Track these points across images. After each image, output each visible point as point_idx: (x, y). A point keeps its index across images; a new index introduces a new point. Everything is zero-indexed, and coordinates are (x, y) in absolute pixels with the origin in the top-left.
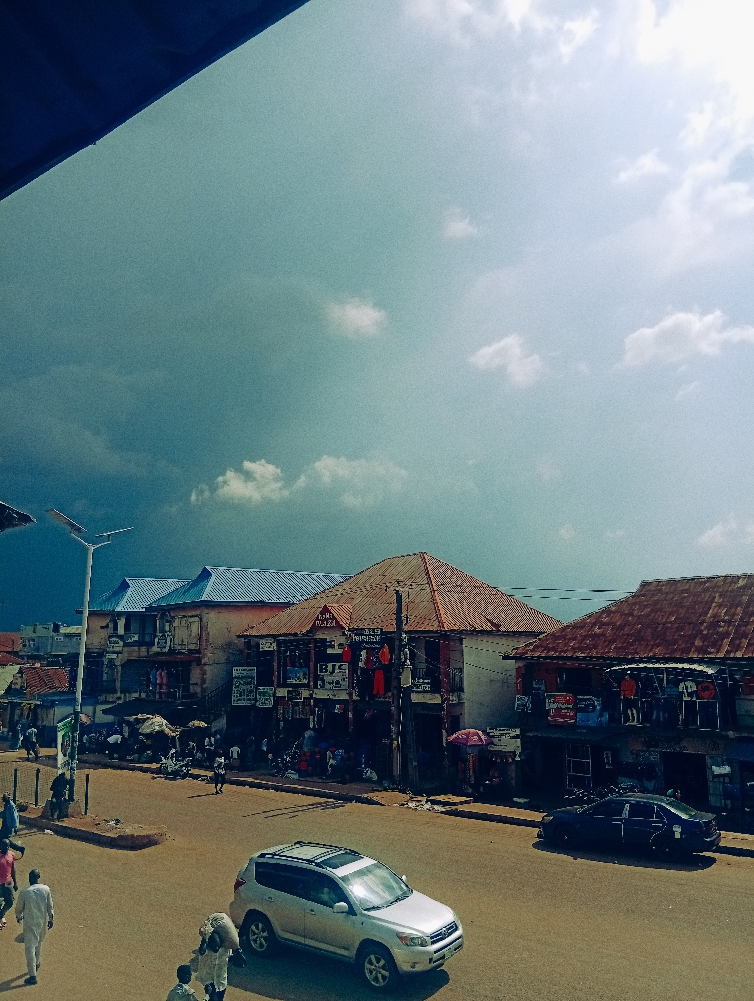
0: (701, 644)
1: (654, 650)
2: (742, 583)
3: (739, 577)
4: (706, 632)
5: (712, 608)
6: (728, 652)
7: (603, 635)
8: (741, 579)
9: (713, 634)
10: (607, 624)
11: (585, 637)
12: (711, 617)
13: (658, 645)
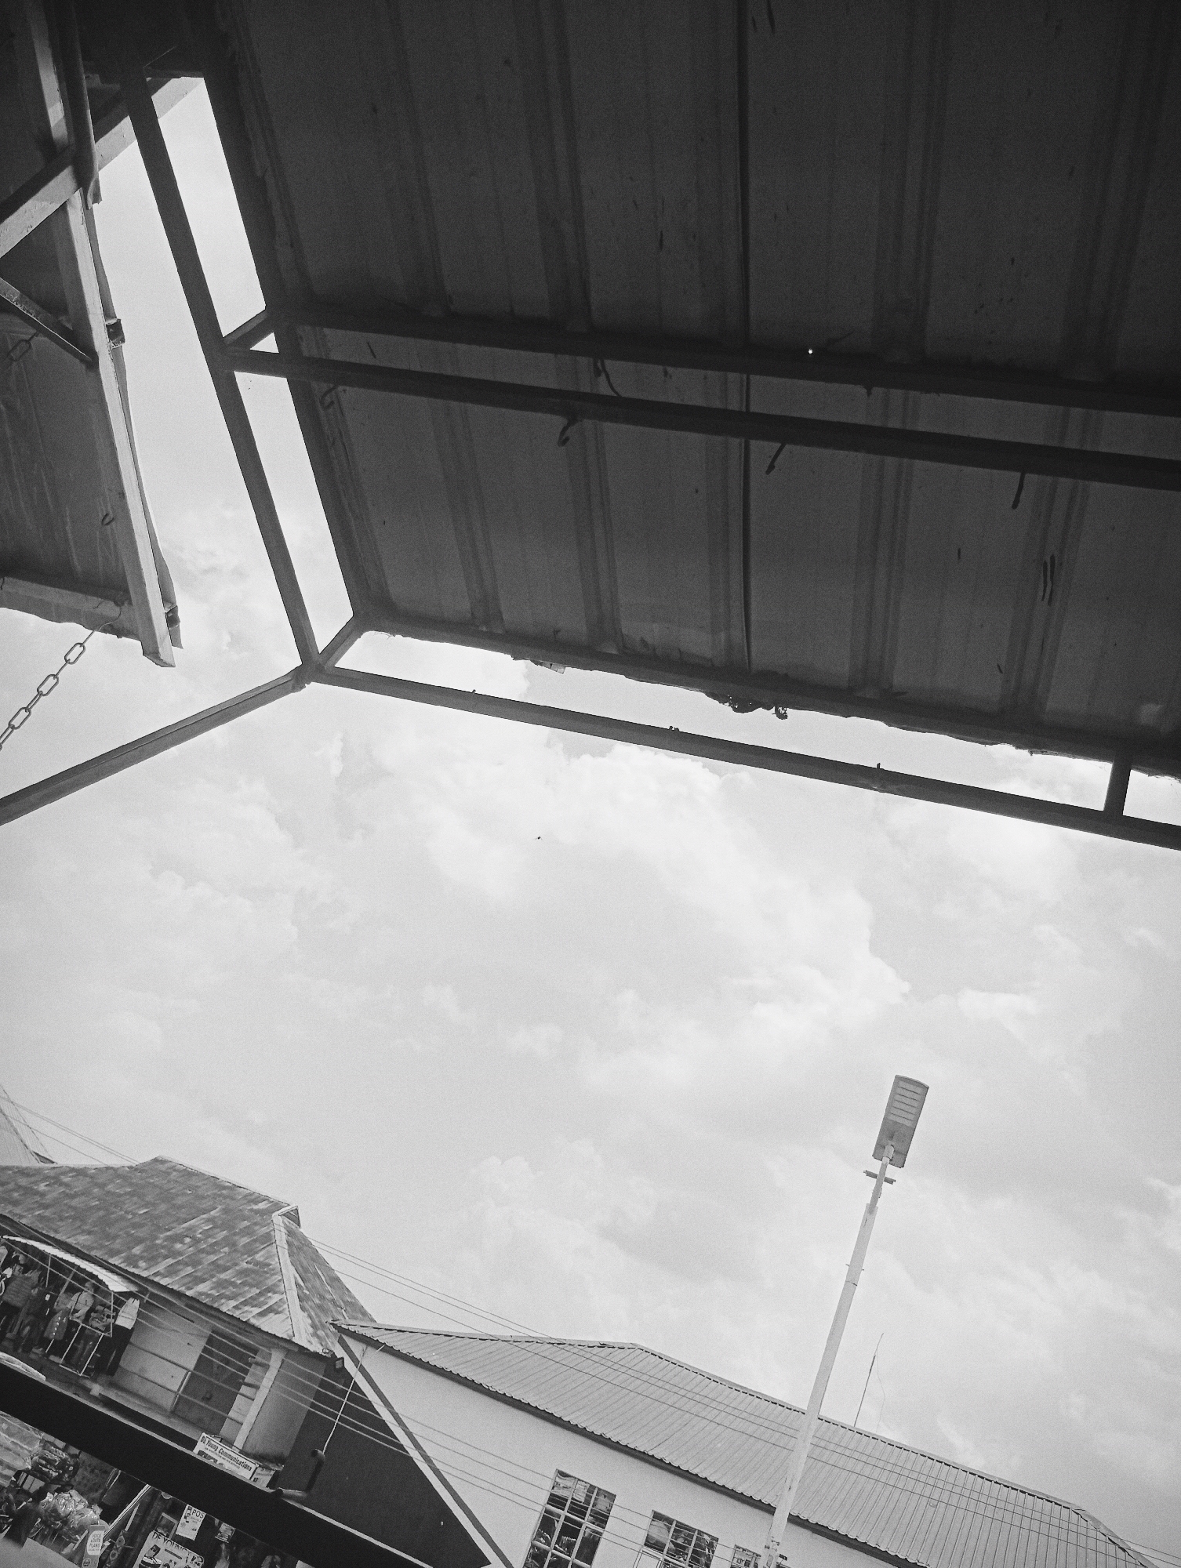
0: (138, 1253)
1: (78, 1237)
2: (262, 1206)
3: (266, 1199)
4: (158, 1242)
5: (198, 1218)
6: (156, 1274)
7: (43, 1195)
8: (266, 1202)
9: (163, 1247)
10: (62, 1184)
11: (19, 1187)
12: (183, 1228)
13: (89, 1233)
